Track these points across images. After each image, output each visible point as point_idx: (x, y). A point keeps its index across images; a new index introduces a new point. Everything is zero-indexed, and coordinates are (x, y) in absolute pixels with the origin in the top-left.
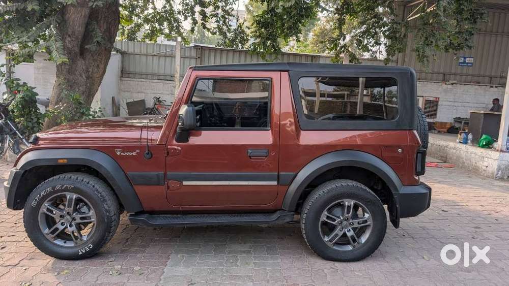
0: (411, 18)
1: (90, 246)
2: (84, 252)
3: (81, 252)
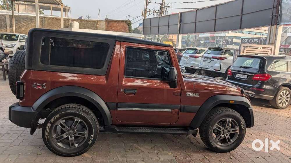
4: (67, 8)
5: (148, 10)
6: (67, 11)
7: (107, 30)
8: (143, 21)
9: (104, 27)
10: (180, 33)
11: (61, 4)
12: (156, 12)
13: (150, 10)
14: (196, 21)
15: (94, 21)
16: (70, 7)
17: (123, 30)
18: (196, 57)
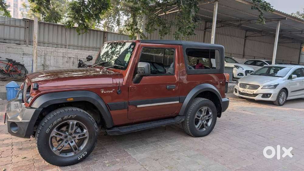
0: (168, 13)
1: (86, 153)
2: (81, 157)
3: (80, 158)
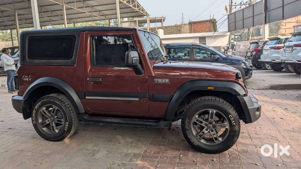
4: (163, 19)
5: (233, 4)
6: (163, 21)
7: (191, 32)
8: (228, 16)
9: (188, 31)
10: (266, 23)
11: (147, 14)
12: (245, 5)
13: (235, 3)
14: (283, 4)
15: (178, 26)
16: (165, 17)
17: (207, 30)
18: (279, 48)
